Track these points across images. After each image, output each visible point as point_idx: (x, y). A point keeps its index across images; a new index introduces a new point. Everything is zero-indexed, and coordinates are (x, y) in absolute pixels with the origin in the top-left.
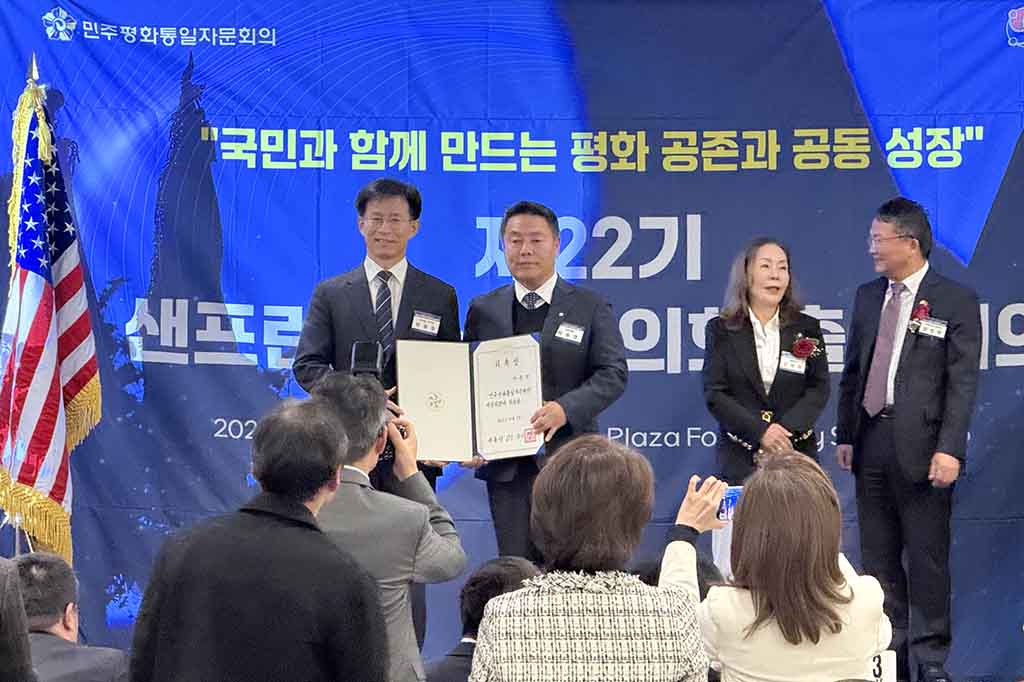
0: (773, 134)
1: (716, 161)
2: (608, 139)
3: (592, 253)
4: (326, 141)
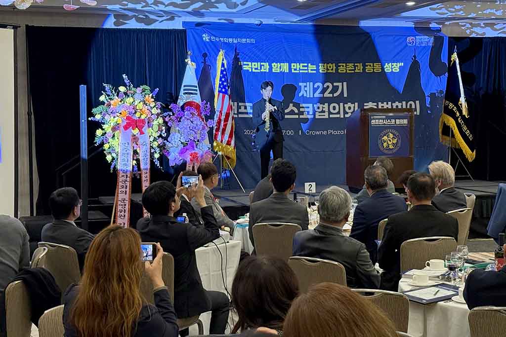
0: (361, 64)
1: (349, 70)
2: (327, 65)
3: (324, 91)
4: (266, 65)
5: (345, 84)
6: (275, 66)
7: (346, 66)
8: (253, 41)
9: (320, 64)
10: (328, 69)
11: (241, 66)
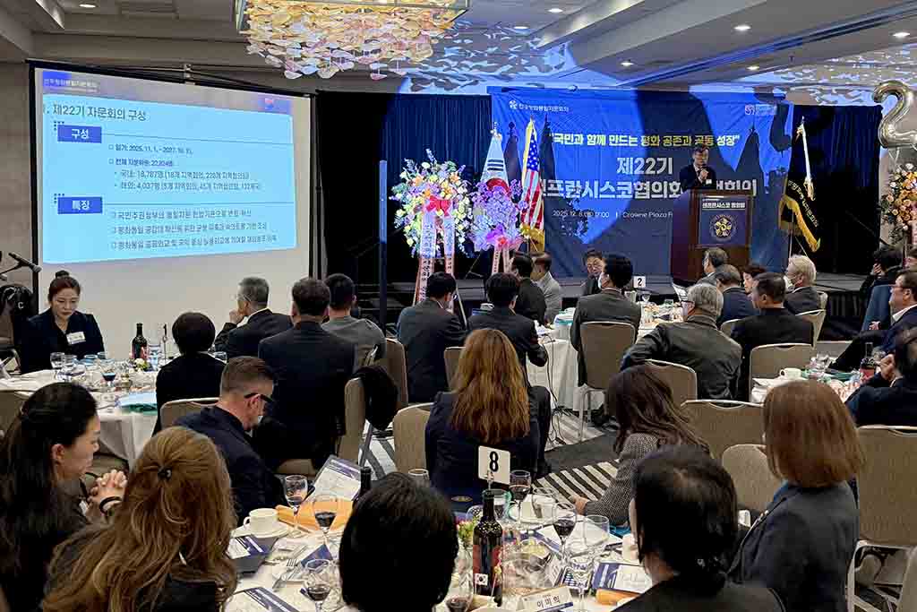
0: (690, 136)
1: (676, 143)
2: (650, 137)
3: (646, 166)
5: (670, 159)
6: (590, 138)
7: (672, 139)
9: (643, 137)
10: (651, 142)
11: (551, 137)
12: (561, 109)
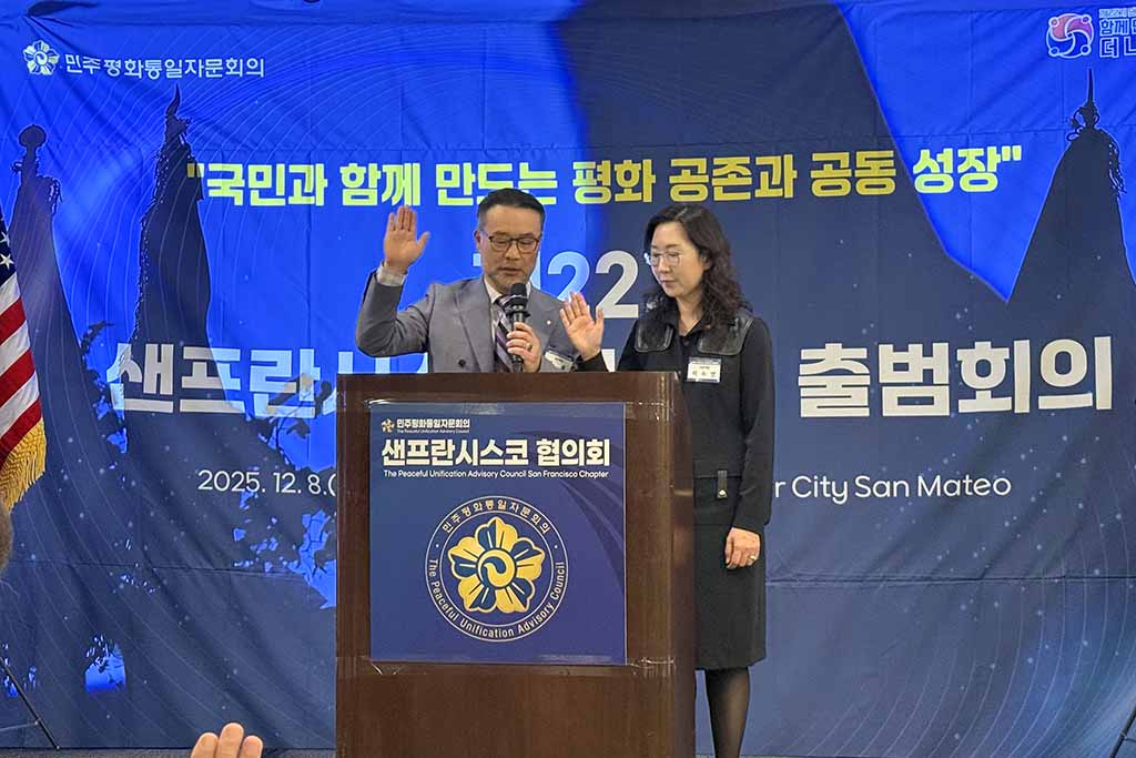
0: (789, 158)
1: (727, 189)
2: (612, 168)
3: (595, 290)
4: (316, 175)
6: (353, 177)
7: (709, 172)
8: (256, 66)
9: (577, 165)
10: (616, 188)
11: (197, 179)
12: (234, 67)
